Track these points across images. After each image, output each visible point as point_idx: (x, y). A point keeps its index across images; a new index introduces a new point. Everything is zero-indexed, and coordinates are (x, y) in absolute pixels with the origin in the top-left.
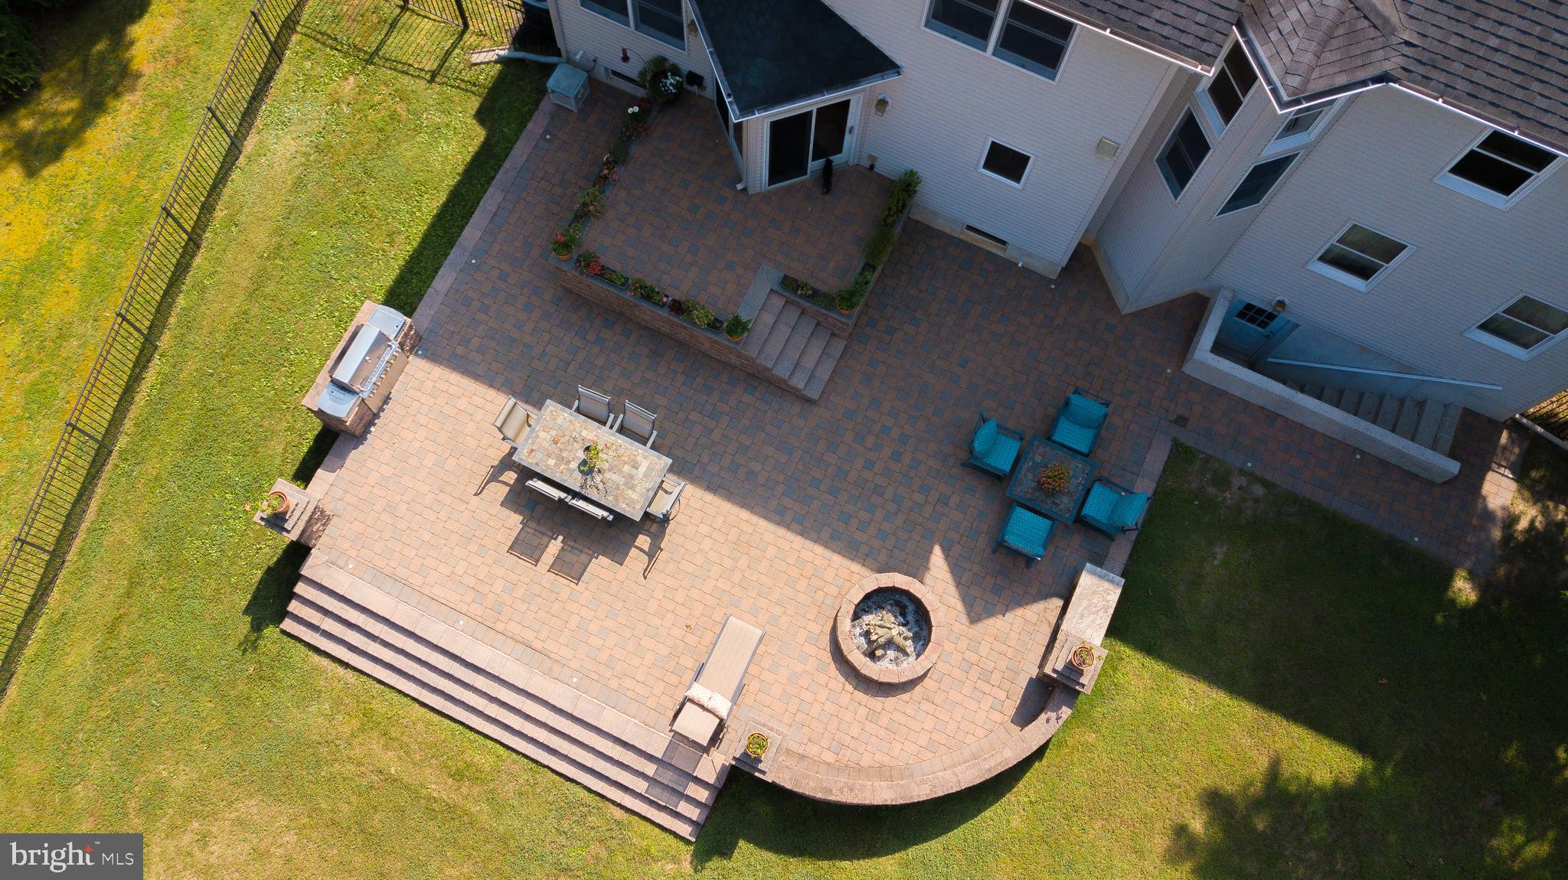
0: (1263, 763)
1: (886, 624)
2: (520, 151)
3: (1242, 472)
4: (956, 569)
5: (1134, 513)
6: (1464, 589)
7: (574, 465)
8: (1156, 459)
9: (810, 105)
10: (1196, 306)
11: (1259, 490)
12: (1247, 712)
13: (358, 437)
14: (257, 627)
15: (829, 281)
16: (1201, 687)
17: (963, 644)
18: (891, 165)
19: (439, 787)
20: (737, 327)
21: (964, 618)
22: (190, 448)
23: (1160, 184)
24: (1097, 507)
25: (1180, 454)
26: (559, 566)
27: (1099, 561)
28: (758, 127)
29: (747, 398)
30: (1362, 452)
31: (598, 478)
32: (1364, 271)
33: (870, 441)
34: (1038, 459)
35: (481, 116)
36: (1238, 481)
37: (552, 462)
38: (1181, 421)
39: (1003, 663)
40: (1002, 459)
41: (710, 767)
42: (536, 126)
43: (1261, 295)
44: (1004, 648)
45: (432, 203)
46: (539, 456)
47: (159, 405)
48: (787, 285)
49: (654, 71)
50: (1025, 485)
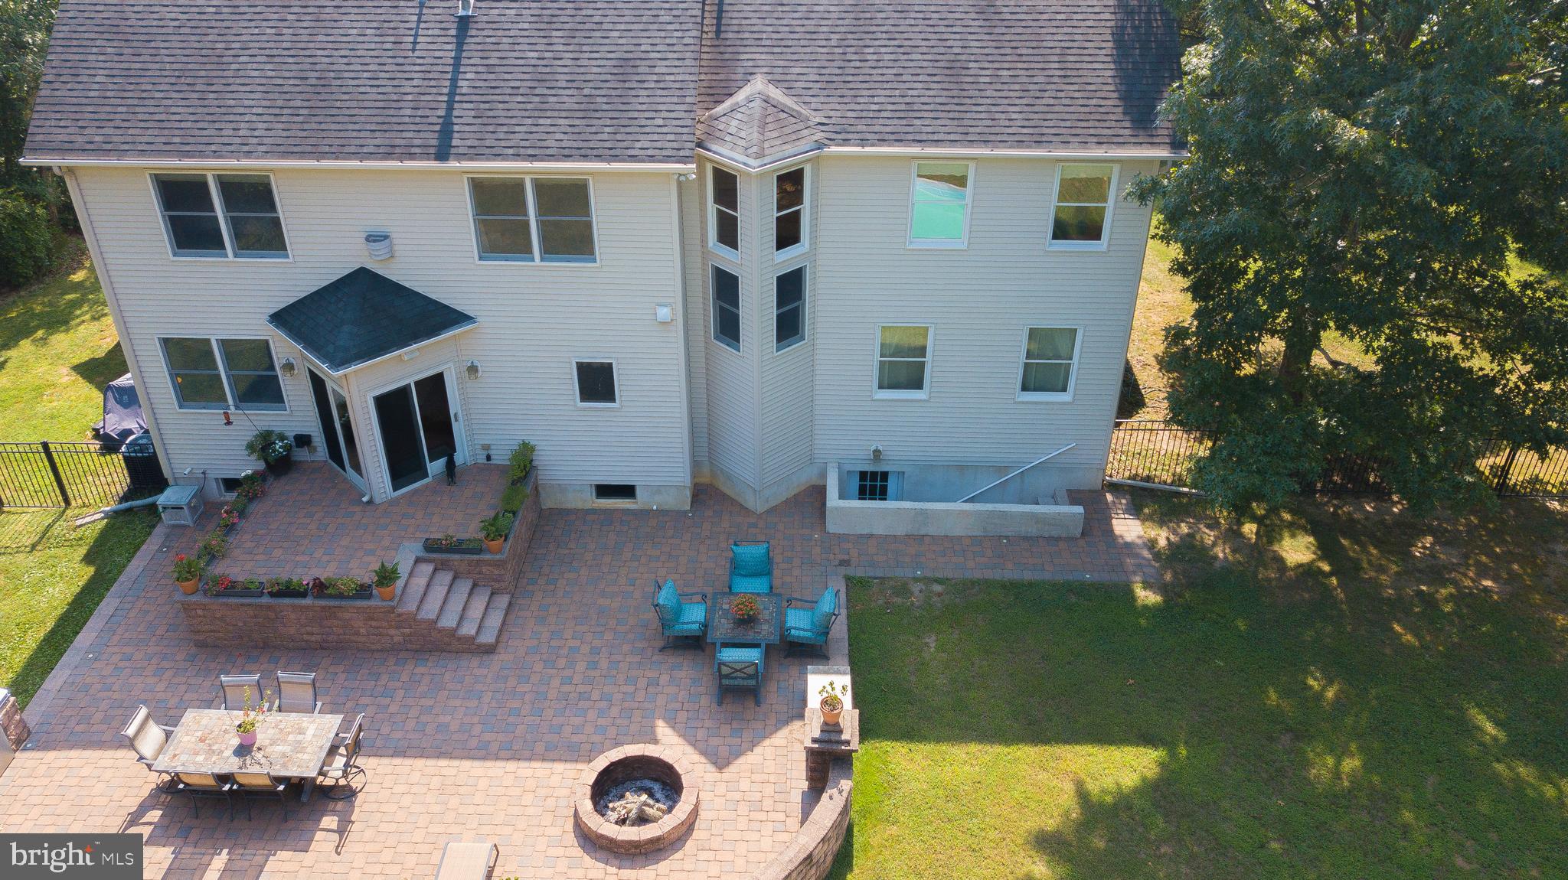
0: (1069, 787)
1: (629, 802)
2: (136, 566)
3: (916, 580)
4: (687, 729)
5: (831, 608)
7: (229, 752)
8: (837, 589)
11: (938, 588)
12: (1027, 753)
15: (471, 539)
16: (973, 747)
17: (721, 789)
18: (503, 447)
20: (386, 581)
21: (711, 768)
25: (855, 585)
29: (420, 670)
30: (1006, 537)
31: (259, 756)
32: (917, 384)
33: (562, 663)
34: (726, 607)
35: (89, 558)
36: (916, 588)
37: (200, 758)
38: (845, 563)
39: (769, 790)
40: (695, 615)
42: (151, 546)
43: (859, 454)
44: (765, 777)
46: (183, 758)
48: (431, 546)
49: (263, 444)
50: (723, 628)
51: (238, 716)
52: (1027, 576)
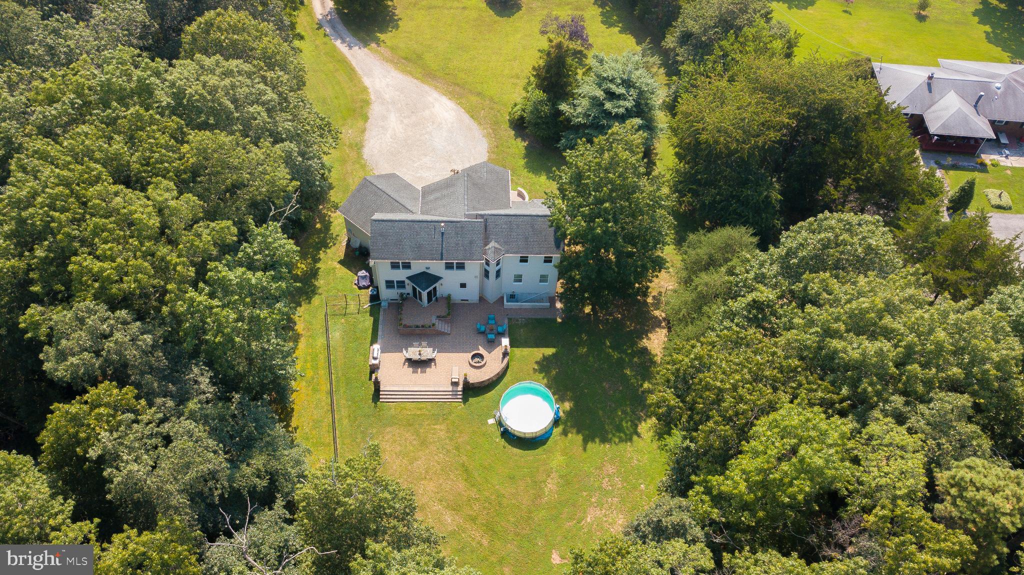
0: (542, 354)
1: (477, 360)
2: (381, 318)
3: (520, 318)
4: (484, 348)
5: (506, 327)
6: (559, 320)
7: (417, 355)
8: (506, 321)
9: (431, 288)
10: (502, 298)
11: (524, 320)
12: (536, 349)
13: (378, 368)
14: (376, 403)
15: (443, 314)
16: (527, 349)
17: (490, 357)
18: (445, 295)
19: (419, 413)
20: (434, 325)
21: (488, 354)
22: (347, 384)
23: (485, 279)
24: (500, 329)
25: (510, 319)
26: (421, 372)
27: (504, 337)
28: (425, 294)
29: (438, 338)
31: (422, 355)
32: (520, 281)
33: (462, 335)
34: (488, 327)
35: (371, 315)
36: (520, 320)
37: (412, 356)
38: (508, 315)
39: (497, 357)
40: (483, 329)
41: (460, 388)
42: (381, 313)
43: (510, 291)
44: (496, 355)
45: (370, 332)
46: (410, 355)
47: (338, 381)
48: (438, 317)
49: (402, 295)
50: (488, 331)
51: (419, 349)
52: (539, 317)
